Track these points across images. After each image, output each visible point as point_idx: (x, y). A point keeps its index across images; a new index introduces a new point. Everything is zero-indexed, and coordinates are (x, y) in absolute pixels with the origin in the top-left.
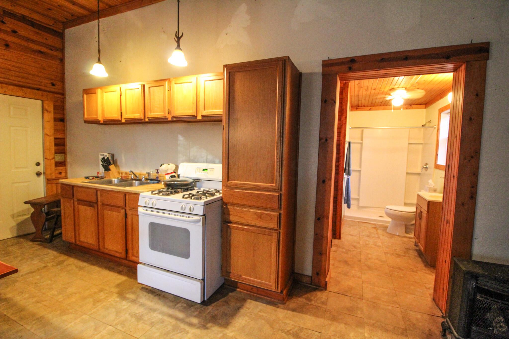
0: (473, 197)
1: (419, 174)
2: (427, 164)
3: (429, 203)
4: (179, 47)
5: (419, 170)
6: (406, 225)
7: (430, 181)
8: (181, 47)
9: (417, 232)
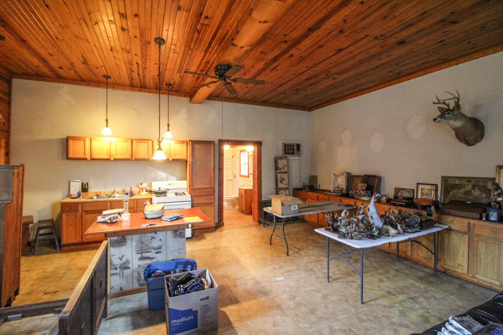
0: (261, 184)
1: (231, 180)
2: (235, 175)
3: (245, 190)
4: (168, 130)
5: (231, 178)
6: (233, 204)
7: (240, 183)
8: (169, 130)
9: (240, 203)
